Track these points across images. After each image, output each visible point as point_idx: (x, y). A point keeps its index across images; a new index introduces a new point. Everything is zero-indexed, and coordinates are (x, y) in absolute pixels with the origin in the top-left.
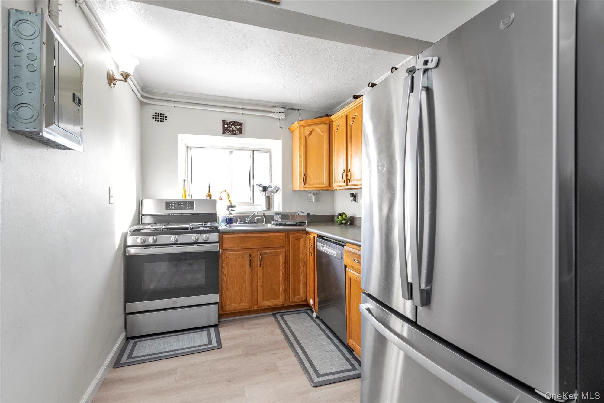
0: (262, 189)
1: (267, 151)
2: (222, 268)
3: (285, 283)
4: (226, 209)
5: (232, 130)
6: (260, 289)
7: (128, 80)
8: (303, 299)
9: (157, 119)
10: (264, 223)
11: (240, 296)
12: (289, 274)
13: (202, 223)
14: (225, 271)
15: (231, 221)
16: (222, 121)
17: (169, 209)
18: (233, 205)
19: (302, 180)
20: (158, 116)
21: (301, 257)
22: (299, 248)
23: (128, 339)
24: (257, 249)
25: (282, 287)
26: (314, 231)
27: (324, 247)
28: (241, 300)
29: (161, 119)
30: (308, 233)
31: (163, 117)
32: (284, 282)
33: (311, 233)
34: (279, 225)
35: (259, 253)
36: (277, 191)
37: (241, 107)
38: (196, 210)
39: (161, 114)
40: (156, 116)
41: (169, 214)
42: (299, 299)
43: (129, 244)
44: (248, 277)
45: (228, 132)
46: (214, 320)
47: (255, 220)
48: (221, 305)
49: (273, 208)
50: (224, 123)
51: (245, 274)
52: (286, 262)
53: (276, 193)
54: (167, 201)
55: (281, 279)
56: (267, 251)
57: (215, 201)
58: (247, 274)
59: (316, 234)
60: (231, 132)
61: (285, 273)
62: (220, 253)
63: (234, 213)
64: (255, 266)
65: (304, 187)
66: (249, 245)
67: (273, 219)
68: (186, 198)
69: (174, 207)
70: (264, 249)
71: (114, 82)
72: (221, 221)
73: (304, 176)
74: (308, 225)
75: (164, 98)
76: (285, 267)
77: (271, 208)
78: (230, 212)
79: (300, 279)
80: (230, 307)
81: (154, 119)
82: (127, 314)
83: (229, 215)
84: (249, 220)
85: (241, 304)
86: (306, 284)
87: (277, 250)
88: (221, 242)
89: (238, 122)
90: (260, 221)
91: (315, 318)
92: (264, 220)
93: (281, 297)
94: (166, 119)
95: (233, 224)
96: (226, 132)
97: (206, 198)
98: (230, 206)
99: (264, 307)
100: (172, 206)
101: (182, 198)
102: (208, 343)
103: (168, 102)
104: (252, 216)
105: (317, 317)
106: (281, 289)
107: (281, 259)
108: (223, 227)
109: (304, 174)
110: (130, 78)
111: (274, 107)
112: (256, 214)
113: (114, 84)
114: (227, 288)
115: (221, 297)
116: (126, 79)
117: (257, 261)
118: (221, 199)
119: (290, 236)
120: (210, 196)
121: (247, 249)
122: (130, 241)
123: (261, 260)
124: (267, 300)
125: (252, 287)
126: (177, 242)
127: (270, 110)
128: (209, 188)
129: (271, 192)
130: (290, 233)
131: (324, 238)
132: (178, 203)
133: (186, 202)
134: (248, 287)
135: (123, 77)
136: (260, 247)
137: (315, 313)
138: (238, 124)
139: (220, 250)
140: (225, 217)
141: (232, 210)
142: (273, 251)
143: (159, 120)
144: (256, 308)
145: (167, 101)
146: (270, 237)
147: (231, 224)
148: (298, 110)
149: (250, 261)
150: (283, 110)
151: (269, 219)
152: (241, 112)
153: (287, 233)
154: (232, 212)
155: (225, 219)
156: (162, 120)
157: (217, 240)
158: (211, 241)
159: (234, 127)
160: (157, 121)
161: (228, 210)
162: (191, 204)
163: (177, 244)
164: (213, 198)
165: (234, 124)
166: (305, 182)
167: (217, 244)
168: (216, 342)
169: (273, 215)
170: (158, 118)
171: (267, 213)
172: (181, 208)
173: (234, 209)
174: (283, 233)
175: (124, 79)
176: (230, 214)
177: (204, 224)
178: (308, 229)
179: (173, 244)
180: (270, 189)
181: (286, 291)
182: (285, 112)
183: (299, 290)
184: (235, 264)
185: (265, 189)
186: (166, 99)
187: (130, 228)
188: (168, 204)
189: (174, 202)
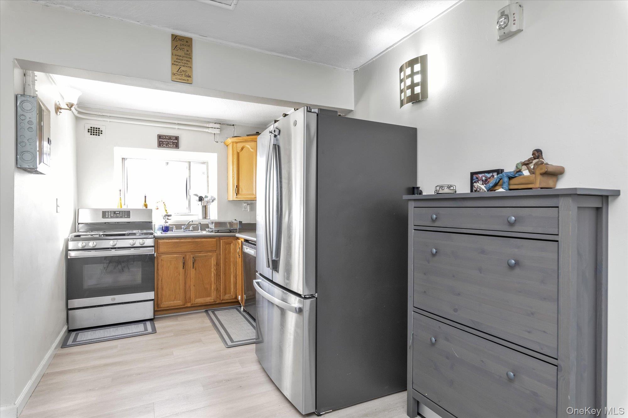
0: (198, 198)
1: (204, 163)
2: (158, 270)
3: (217, 282)
4: (162, 218)
5: (168, 143)
6: (193, 288)
7: (73, 109)
8: (234, 297)
9: (92, 133)
10: (199, 231)
11: (175, 295)
12: (220, 275)
13: (138, 231)
14: (160, 272)
15: (167, 229)
16: (158, 135)
17: (105, 218)
18: (168, 214)
19: (234, 191)
20: (94, 130)
21: (232, 259)
22: (230, 252)
23: (70, 331)
24: (190, 253)
25: (213, 286)
26: (243, 236)
27: (248, 249)
28: (175, 298)
29: (96, 133)
30: (238, 238)
31: (99, 131)
32: (215, 282)
33: (240, 239)
34: (212, 232)
35: (192, 256)
36: (213, 201)
37: (176, 122)
38: (132, 219)
39: (96, 128)
40: (91, 130)
41: (105, 223)
42: (229, 297)
43: (70, 248)
44: (181, 277)
45: (164, 145)
46: (150, 315)
47: (191, 228)
48: (156, 302)
49: (209, 216)
50: (160, 137)
51: (179, 275)
52: (218, 264)
53: (212, 203)
54: (103, 211)
55: (213, 279)
56: (200, 254)
57: (151, 210)
58: (181, 275)
59: (243, 238)
60: (166, 146)
61: (217, 274)
62: (155, 256)
63: (170, 222)
64: (188, 268)
65: (236, 198)
66: (182, 250)
67: (208, 227)
68: (121, 207)
69: (111, 216)
70: (197, 253)
71: (60, 111)
72: (157, 229)
73: (237, 187)
74: (239, 232)
75: (100, 114)
76: (217, 269)
77: (207, 217)
78: (166, 221)
79: (231, 279)
80: (165, 304)
81: (90, 133)
82: (68, 309)
83: (165, 224)
84: (184, 228)
85: (175, 302)
86: (236, 283)
87: (209, 254)
88: (156, 246)
89: (173, 137)
90: (195, 229)
91: (242, 312)
92: (200, 228)
93: (212, 296)
94: (101, 133)
95: (169, 232)
96: (162, 145)
97: (142, 208)
98: (167, 215)
99: (197, 304)
100: (108, 215)
101: (118, 207)
102: (144, 330)
103: (104, 117)
104: (187, 225)
105: (244, 311)
106: (213, 288)
107: (213, 262)
108: (158, 233)
109: (237, 186)
110: (74, 107)
111: (209, 122)
112: (191, 223)
113: (60, 112)
114: (162, 287)
115: (157, 295)
116: (70, 108)
117: (190, 263)
118: (158, 209)
119: (221, 241)
120: (146, 206)
121: (181, 253)
122: (71, 245)
123: (193, 263)
124: (200, 298)
125: (185, 286)
126: (115, 247)
127: (205, 125)
128: (145, 198)
129: (208, 202)
130: (221, 238)
131: (250, 242)
132: (115, 212)
133: (122, 211)
134: (182, 287)
135: (68, 107)
136: (192, 251)
137: (242, 308)
138: (174, 138)
139: (155, 253)
140: (161, 225)
141: (168, 219)
142: (205, 254)
143: (95, 133)
144: (189, 305)
145: (102, 116)
146: (202, 242)
147: (167, 231)
148: (233, 125)
149: (184, 263)
150: (218, 126)
151: (204, 227)
152: (177, 127)
153: (218, 238)
154: (167, 221)
155: (161, 227)
156: (98, 134)
157: (153, 245)
158: (147, 245)
159: (170, 141)
160: (92, 135)
161: (164, 219)
162: (127, 214)
163: (115, 248)
164: (149, 208)
165: (170, 138)
166: (237, 193)
167: (153, 248)
168: (151, 329)
169: (208, 223)
170: (94, 132)
171: (202, 222)
172: (117, 217)
173: (169, 218)
174: (215, 238)
175: (69, 108)
176: (166, 222)
177: (140, 231)
178: (238, 235)
179: (112, 248)
180: (206, 199)
181: (217, 290)
182: (220, 128)
183: (230, 290)
184: (169, 266)
185: (201, 199)
186: (102, 114)
187: (71, 235)
188: (105, 214)
189: (111, 211)
